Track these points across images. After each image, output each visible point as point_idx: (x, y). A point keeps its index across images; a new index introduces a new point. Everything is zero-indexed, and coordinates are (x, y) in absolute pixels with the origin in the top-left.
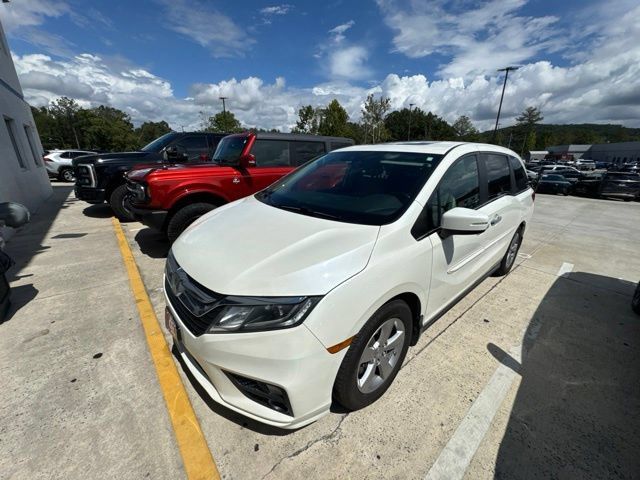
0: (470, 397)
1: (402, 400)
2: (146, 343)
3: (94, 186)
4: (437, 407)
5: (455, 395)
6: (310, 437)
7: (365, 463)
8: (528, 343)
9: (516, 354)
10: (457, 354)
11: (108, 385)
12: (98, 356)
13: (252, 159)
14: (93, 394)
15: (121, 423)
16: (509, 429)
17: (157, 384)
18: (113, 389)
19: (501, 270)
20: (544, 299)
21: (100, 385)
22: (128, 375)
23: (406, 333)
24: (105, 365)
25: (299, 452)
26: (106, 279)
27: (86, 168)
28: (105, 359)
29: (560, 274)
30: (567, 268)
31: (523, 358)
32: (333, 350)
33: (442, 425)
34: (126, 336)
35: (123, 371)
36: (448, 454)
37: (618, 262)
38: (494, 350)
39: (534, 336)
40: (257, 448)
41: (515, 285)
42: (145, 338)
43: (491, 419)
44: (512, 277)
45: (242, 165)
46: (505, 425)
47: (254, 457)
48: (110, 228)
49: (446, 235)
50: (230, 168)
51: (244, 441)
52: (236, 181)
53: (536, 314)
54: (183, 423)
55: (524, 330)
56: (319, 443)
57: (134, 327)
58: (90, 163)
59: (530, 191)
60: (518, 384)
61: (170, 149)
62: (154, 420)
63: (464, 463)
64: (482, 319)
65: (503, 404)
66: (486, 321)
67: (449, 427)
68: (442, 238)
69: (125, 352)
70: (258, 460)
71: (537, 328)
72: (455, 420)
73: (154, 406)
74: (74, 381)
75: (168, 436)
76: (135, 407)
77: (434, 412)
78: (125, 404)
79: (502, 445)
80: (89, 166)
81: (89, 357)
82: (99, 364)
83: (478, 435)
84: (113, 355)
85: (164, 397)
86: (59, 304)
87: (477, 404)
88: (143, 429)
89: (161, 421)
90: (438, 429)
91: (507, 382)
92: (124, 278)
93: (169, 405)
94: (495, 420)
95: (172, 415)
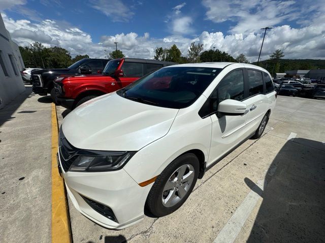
0: (231, 210)
1: (191, 211)
2: (51, 172)
3: (41, 86)
4: (212, 215)
5: (223, 209)
6: (134, 232)
8: (268, 178)
9: (261, 184)
10: (226, 184)
11: (22, 196)
12: (22, 179)
13: (121, 72)
14: (12, 202)
15: (22, 220)
16: (253, 232)
17: (50, 197)
18: (24, 199)
19: (256, 136)
20: (279, 153)
21: (17, 196)
22: (35, 190)
23: (195, 172)
24: (24, 184)
26: (39, 136)
27: (37, 76)
28: (25, 181)
29: (290, 138)
30: (293, 136)
31: (265, 187)
32: (143, 184)
33: (213, 227)
34: (40, 168)
35: (33, 188)
37: (322, 133)
38: (248, 182)
39: (272, 174)
40: (101, 238)
41: (264, 144)
42: (51, 169)
43: (242, 225)
44: (262, 140)
45: (116, 75)
46: (251, 229)
48: (49, 109)
49: (221, 115)
50: (110, 77)
51: (94, 233)
52: (113, 84)
53: (274, 161)
54: (58, 222)
55: (267, 171)
56: (138, 236)
57: (47, 162)
59: (274, 93)
60: (260, 203)
61: (82, 67)
62: (42, 219)
64: (243, 163)
65: (251, 215)
66: (245, 164)
67: (217, 229)
68: (219, 117)
69: (38, 177)
71: (274, 170)
72: (221, 224)
73: (44, 210)
74: (4, 193)
75: (47, 230)
76: (33, 210)
77: (209, 219)
78: (28, 209)
80: (39, 76)
81: (16, 179)
82: (21, 183)
83: (234, 235)
84: (30, 178)
85: (51, 205)
87: (235, 215)
88: (34, 225)
89: (46, 220)
90: (210, 230)
91: (254, 202)
92: (49, 135)
93: (53, 210)
94: (245, 225)
95: (53, 216)
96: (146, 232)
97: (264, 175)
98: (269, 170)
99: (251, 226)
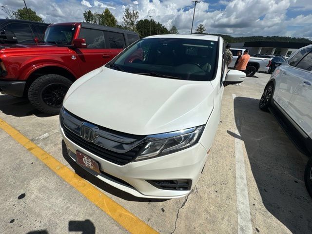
0: (233, 155)
2: (58, 176)
4: (225, 162)
5: (228, 155)
7: (213, 196)
9: (237, 132)
11: (46, 213)
12: (22, 196)
13: (83, 42)
16: (251, 163)
17: (85, 199)
18: (53, 214)
20: (234, 109)
21: (39, 215)
22: (59, 201)
24: (33, 201)
25: (184, 203)
28: (30, 197)
29: (234, 98)
30: (234, 96)
31: (240, 134)
33: (230, 169)
34: (37, 176)
35: (53, 200)
36: (239, 181)
38: (230, 133)
39: (239, 125)
40: (163, 211)
42: (54, 173)
45: (76, 46)
46: (249, 162)
47: (165, 216)
51: (155, 210)
52: (73, 58)
53: (235, 116)
54: (120, 216)
56: (190, 196)
57: (39, 168)
63: (245, 181)
65: (244, 154)
66: (221, 122)
67: (233, 168)
69: (44, 187)
70: (167, 216)
71: (238, 122)
73: (93, 214)
74: (12, 221)
75: (116, 228)
77: (225, 165)
79: (252, 170)
81: (13, 200)
82: (27, 201)
83: (244, 169)
84: (36, 192)
85: (96, 206)
87: (236, 157)
89: (105, 220)
93: (104, 210)
94: (245, 160)
95: (110, 214)
96: (193, 190)
97: (236, 127)
98: (236, 122)
99: (248, 160)
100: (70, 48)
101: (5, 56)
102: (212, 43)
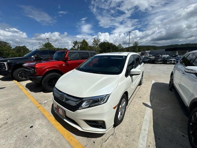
0: (143, 116)
1: (128, 121)
2: (47, 120)
3: (7, 70)
4: (137, 120)
5: (139, 117)
6: (108, 136)
7: (124, 138)
8: (151, 101)
9: (149, 104)
10: (136, 107)
11: (40, 135)
12: (32, 127)
13: (69, 58)
14: (36, 139)
15: (50, 145)
16: (154, 122)
17: (57, 131)
18: (42, 136)
19: (140, 84)
20: (151, 90)
21: (37, 135)
22: (46, 130)
24: (36, 129)
25: (106, 140)
26: (22, 102)
28: (34, 127)
29: (153, 83)
30: (153, 82)
31: (151, 105)
32: (114, 108)
34: (39, 119)
35: (43, 130)
36: (143, 131)
37: (164, 79)
38: (144, 104)
39: (152, 99)
40: (94, 142)
41: (144, 87)
42: (46, 118)
43: (149, 120)
44: (142, 85)
45: (65, 60)
46: (152, 121)
47: (94, 145)
48: (15, 84)
51: (90, 142)
52: (64, 65)
53: (151, 94)
54: (71, 140)
55: (149, 98)
56: (111, 136)
57: (40, 115)
58: (5, 62)
59: (143, 63)
60: (152, 111)
61: (36, 56)
62: (61, 141)
63: (147, 132)
64: (139, 97)
65: (151, 117)
66: (140, 97)
67: (141, 125)
69: (41, 124)
70: (96, 145)
71: (152, 97)
72: (142, 123)
73: (59, 138)
74: (26, 136)
75: (68, 145)
76: (53, 139)
77: (136, 122)
78: (49, 139)
79: (153, 126)
80: (5, 63)
81: (28, 128)
82: (33, 129)
83: (148, 125)
84: (37, 125)
85: (61, 134)
86: (6, 113)
87: (145, 118)
88: (59, 145)
89: (64, 141)
90: (138, 126)
91: (149, 112)
92: (29, 101)
93: (64, 136)
94: (150, 120)
95: (67, 139)
96: (113, 134)
97: (149, 100)
98: (150, 97)
99: (152, 120)
100: (63, 61)
101: (37, 66)
102: (124, 57)
